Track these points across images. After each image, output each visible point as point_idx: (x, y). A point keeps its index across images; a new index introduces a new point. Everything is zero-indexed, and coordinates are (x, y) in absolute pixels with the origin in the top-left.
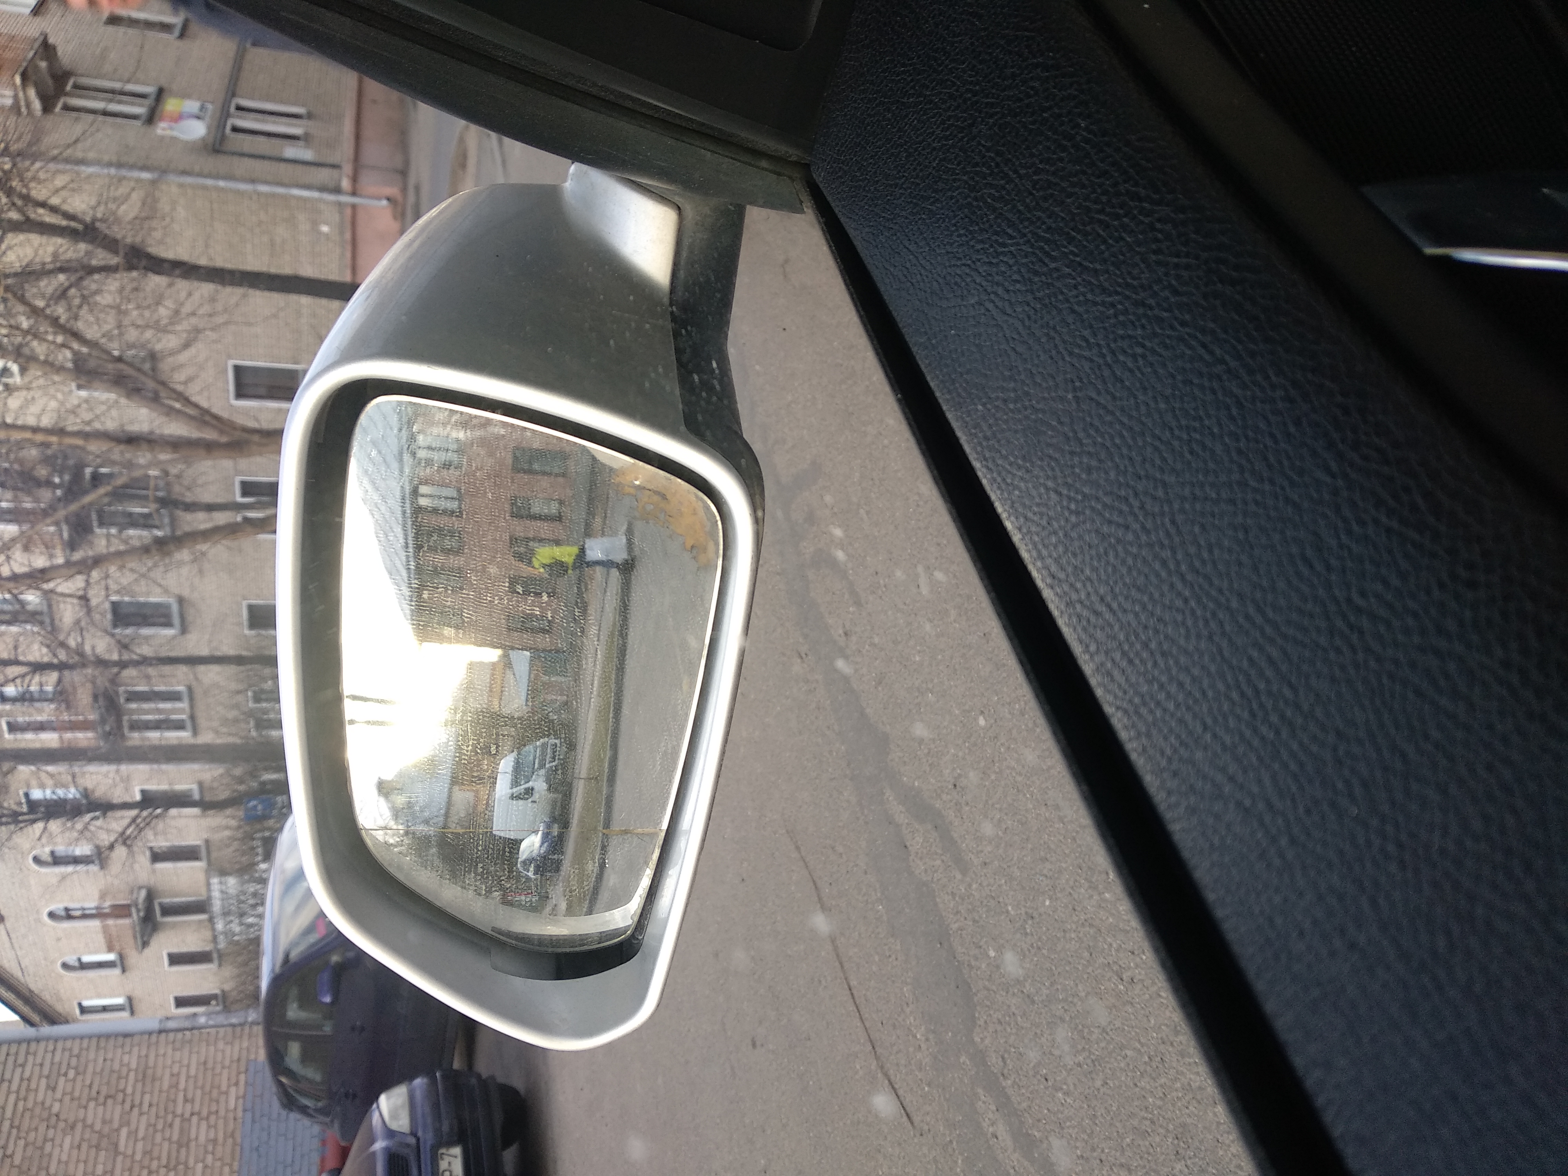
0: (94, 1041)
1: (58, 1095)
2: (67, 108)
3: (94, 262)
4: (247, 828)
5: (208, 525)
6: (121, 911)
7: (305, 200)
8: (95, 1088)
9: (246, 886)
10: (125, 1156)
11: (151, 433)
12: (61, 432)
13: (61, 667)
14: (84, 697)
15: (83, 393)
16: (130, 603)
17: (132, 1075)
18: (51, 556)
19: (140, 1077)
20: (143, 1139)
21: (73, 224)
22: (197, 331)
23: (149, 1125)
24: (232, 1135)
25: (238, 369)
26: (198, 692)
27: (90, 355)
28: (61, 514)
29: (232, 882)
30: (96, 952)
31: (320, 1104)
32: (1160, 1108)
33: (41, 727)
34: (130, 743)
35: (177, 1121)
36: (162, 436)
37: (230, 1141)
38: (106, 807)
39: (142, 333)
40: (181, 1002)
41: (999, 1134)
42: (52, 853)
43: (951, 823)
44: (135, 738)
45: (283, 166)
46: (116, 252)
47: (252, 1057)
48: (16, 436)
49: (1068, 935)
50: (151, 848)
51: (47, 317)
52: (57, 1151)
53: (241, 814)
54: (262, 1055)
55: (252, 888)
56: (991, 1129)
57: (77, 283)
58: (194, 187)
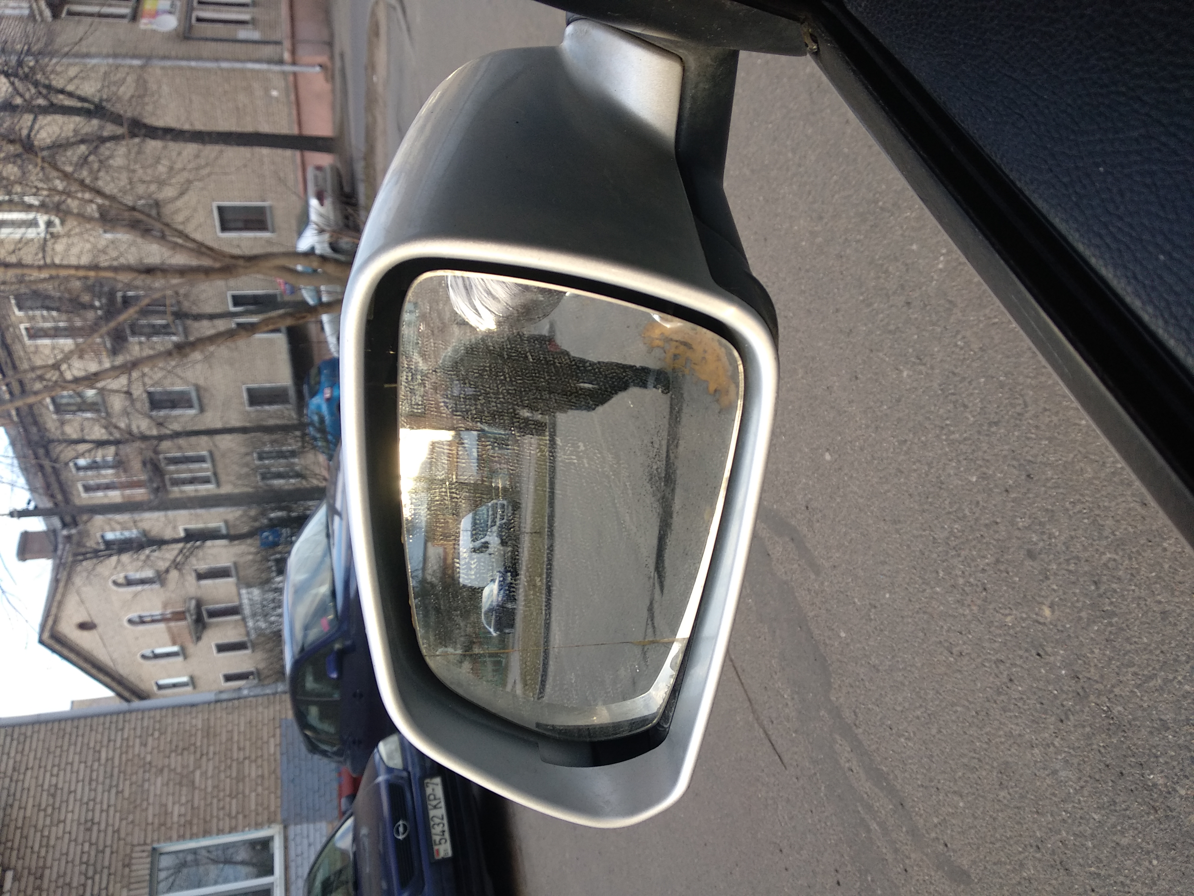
0: (170, 711)
1: (149, 749)
2: (70, 13)
3: (105, 134)
4: (264, 553)
5: (211, 332)
6: (179, 616)
7: (258, 71)
8: (174, 744)
9: (266, 596)
10: (201, 790)
11: (163, 263)
12: (95, 267)
13: (116, 443)
14: (136, 464)
15: (109, 236)
16: (161, 393)
17: (199, 734)
18: (100, 362)
19: (205, 734)
20: (212, 777)
21: (86, 105)
22: (189, 182)
23: (215, 768)
24: (274, 772)
25: (220, 209)
26: (217, 455)
27: (110, 206)
28: (104, 330)
29: (256, 592)
30: (164, 646)
31: (335, 749)
32: (986, 750)
33: (108, 487)
34: (172, 496)
35: (234, 764)
36: (170, 266)
37: (273, 776)
38: (160, 543)
39: (148, 188)
40: (229, 678)
41: (853, 768)
42: (126, 577)
43: (805, 536)
44: (176, 492)
45: (238, 45)
46: (121, 125)
47: (283, 716)
48: (63, 273)
49: (905, 620)
50: (196, 570)
51: (76, 180)
52: (152, 788)
53: (258, 543)
54: (290, 714)
55: (270, 596)
56: (847, 765)
57: (94, 151)
58: (173, 68)
